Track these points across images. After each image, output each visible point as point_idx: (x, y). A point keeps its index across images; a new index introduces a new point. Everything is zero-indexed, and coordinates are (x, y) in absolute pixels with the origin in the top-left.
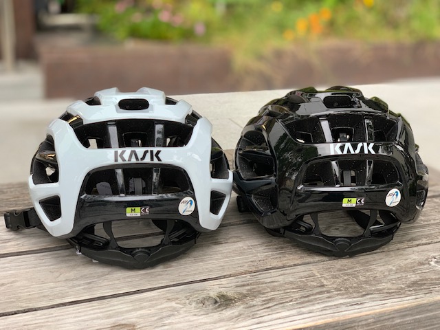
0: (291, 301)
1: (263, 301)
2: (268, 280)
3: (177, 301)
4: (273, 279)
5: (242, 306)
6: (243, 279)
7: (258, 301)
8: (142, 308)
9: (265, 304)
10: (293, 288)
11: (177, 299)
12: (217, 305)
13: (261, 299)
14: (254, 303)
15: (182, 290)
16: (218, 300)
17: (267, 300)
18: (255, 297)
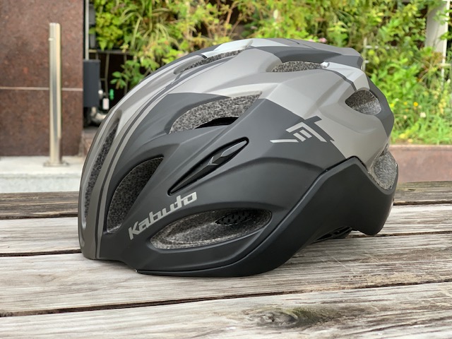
0: (416, 323)
1: (371, 322)
2: (374, 298)
3: (230, 316)
4: (381, 298)
5: (337, 326)
6: (333, 295)
7: (361, 321)
8: (173, 322)
9: (374, 325)
10: (415, 309)
11: (230, 313)
12: (294, 323)
13: (365, 320)
14: (356, 323)
15: (237, 304)
16: (296, 317)
17: (375, 321)
18: (355, 316)
